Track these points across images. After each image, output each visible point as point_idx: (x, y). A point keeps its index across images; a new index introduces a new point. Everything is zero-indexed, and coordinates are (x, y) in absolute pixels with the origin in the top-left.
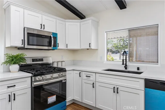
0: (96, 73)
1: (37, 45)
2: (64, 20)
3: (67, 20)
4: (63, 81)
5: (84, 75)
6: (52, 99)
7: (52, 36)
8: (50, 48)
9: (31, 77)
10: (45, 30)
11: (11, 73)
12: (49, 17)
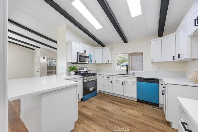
0: (113, 76)
2: (94, 47)
3: (95, 48)
4: (96, 80)
5: (106, 77)
6: (91, 89)
9: (83, 78)
11: (71, 76)
12: (88, 46)
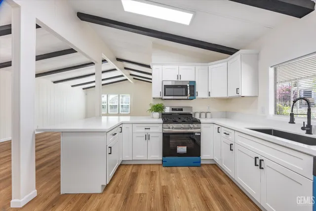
0: (235, 130)
1: (174, 96)
2: (206, 64)
4: (197, 134)
5: (222, 130)
7: (188, 85)
8: (186, 97)
9: (163, 124)
10: (181, 80)
12: (189, 65)
